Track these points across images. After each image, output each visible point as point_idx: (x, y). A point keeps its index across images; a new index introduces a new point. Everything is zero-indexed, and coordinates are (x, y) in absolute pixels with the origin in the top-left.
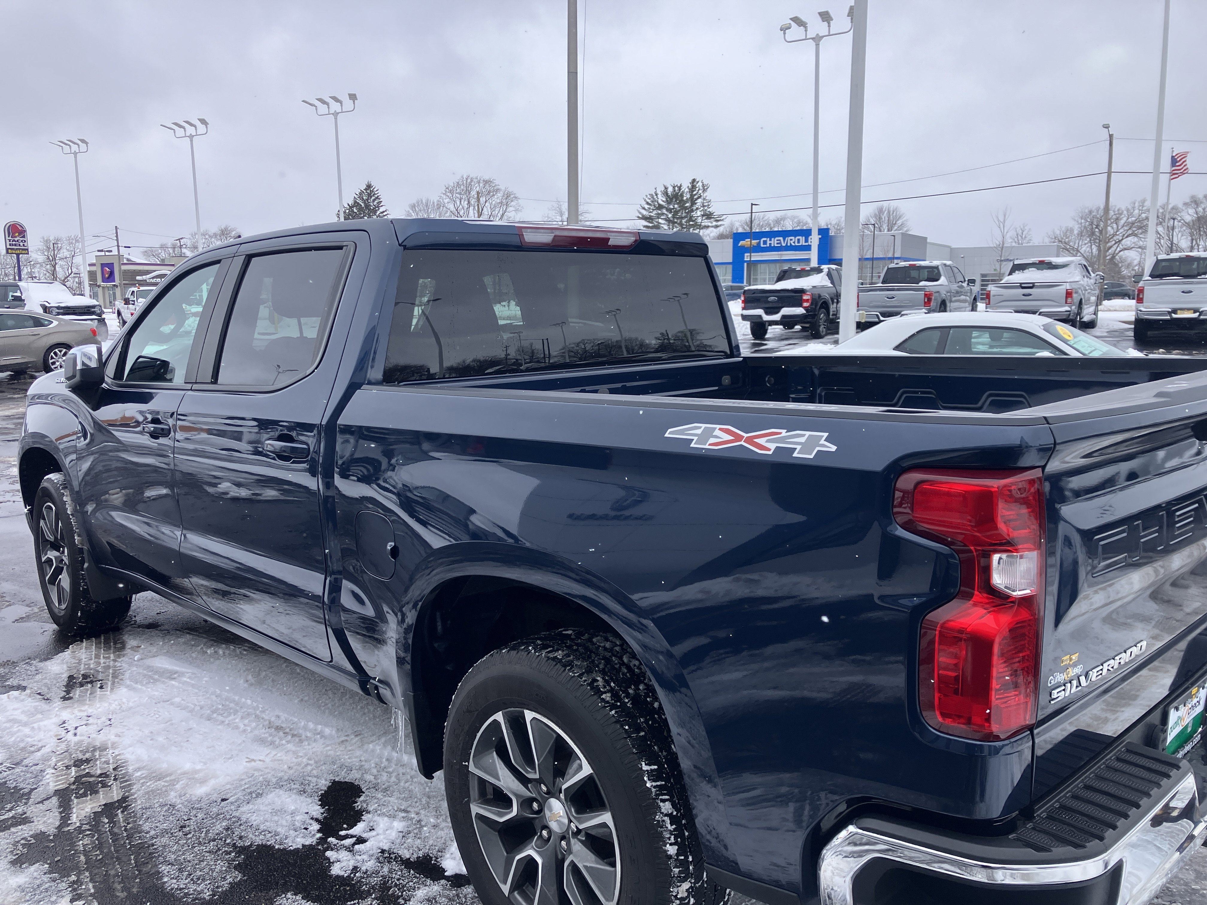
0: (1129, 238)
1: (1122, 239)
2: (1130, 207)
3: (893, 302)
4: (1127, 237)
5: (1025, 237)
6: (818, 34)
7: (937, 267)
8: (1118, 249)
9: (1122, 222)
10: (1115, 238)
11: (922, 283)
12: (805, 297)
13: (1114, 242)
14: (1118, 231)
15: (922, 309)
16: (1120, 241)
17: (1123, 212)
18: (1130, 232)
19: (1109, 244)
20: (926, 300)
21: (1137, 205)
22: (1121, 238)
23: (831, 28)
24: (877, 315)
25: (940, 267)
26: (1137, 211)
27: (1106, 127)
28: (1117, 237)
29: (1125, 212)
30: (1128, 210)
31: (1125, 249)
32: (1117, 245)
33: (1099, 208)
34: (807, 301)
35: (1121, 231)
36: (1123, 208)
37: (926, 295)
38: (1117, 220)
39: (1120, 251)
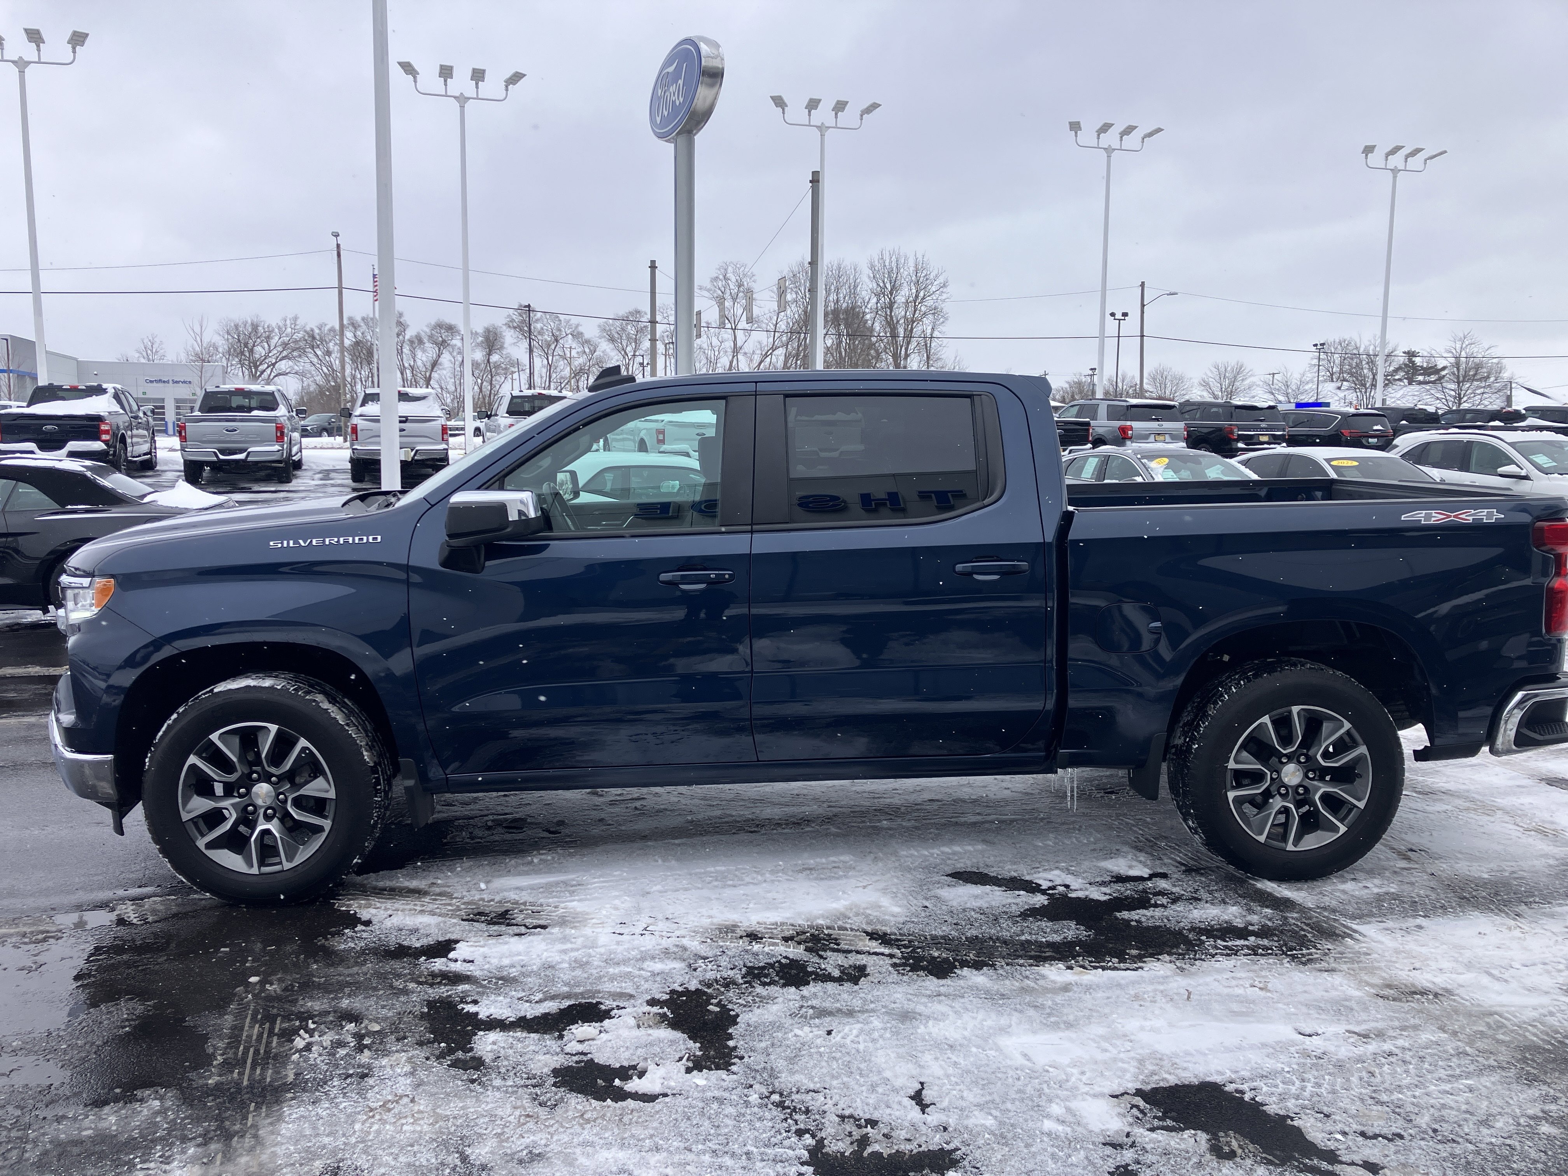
0: (284, 362)
1: (276, 362)
2: (281, 324)
3: (234, 436)
4: (280, 360)
5: (157, 352)
6: (21, 58)
7: (272, 394)
8: (273, 374)
9: (273, 342)
10: (267, 361)
11: (255, 413)
12: (104, 427)
13: (266, 365)
14: (270, 352)
15: (274, 445)
16: (274, 365)
17: (273, 331)
18: (285, 353)
19: (261, 368)
20: (279, 434)
21: (288, 322)
22: (274, 361)
23: (41, 53)
24: (215, 453)
25: (276, 393)
26: (289, 330)
27: (336, 235)
28: (270, 359)
29: (276, 330)
30: (279, 328)
31: (280, 374)
32: (270, 369)
33: (247, 322)
34: (107, 432)
35: (275, 352)
36: (274, 325)
37: (277, 428)
38: (268, 338)
39: (275, 377)
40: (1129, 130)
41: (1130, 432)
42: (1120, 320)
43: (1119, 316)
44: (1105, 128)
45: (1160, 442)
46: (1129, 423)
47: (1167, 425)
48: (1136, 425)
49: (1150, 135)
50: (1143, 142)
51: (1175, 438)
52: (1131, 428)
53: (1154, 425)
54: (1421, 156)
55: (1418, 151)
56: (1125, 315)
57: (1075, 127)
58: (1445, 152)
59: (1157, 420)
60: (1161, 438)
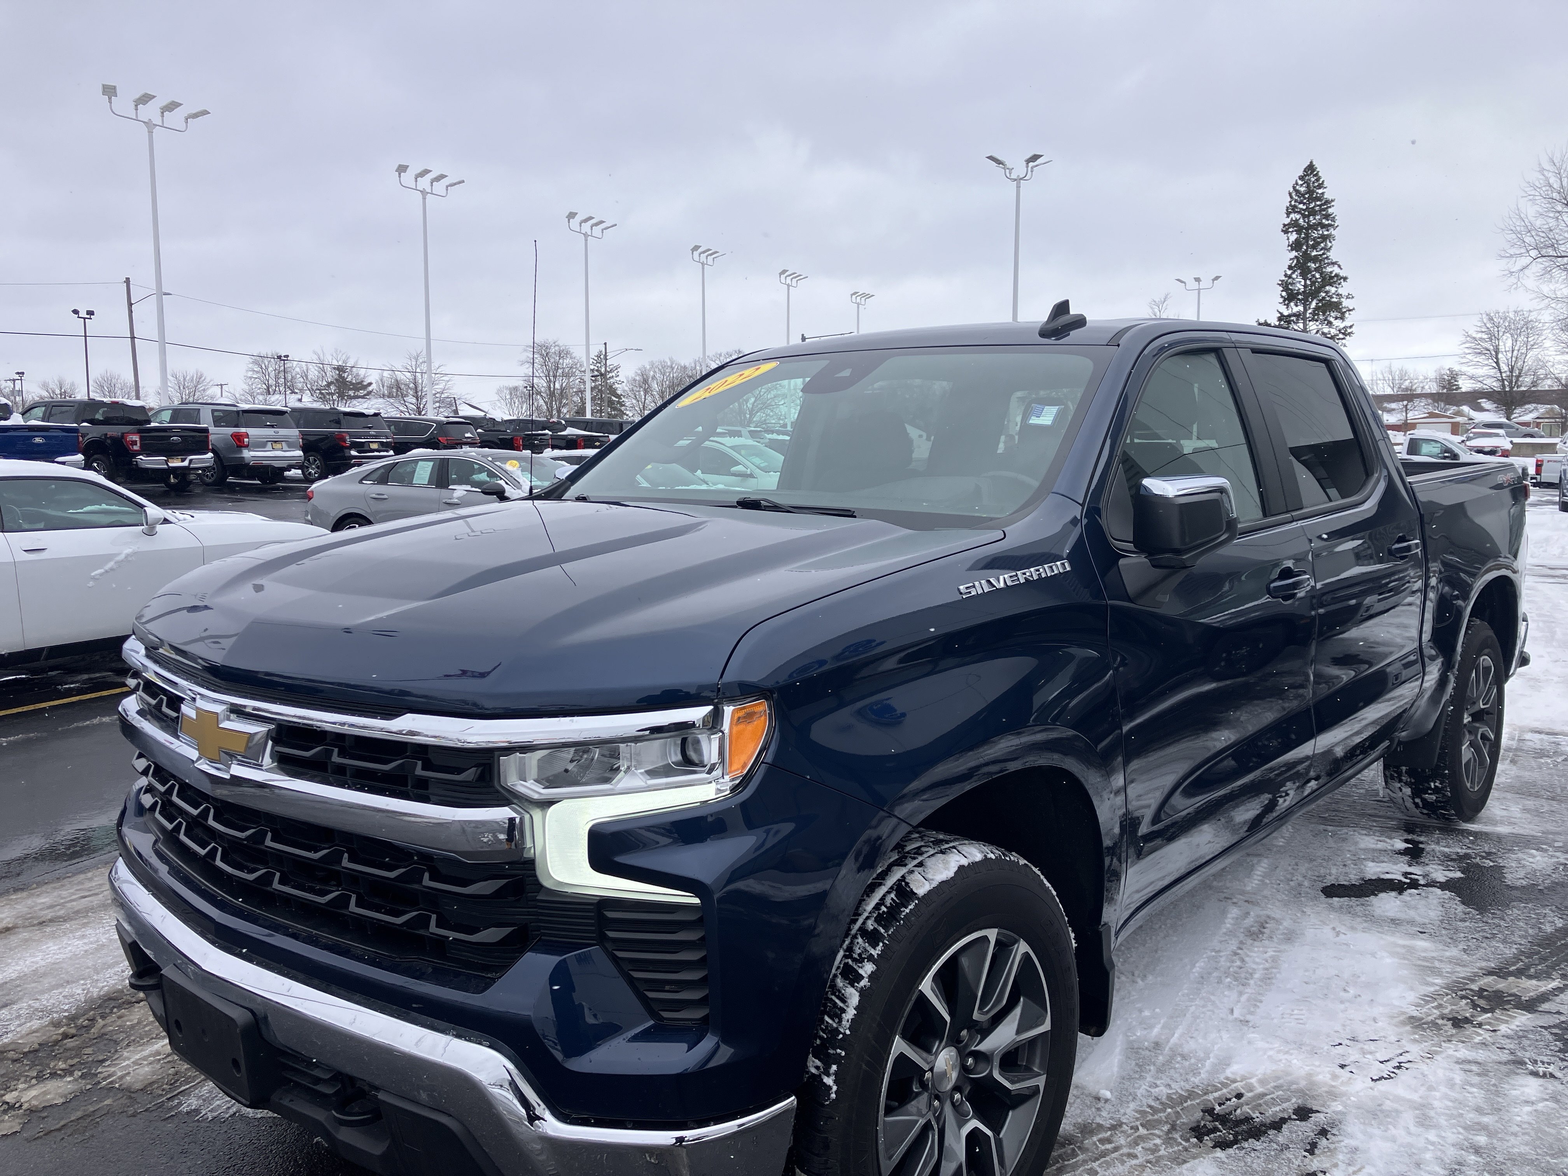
40: (172, 106)
41: (246, 440)
42: (85, 318)
43: (83, 314)
44: (145, 99)
45: (277, 450)
46: (243, 430)
47: (283, 432)
48: (251, 431)
49: (195, 116)
50: (187, 122)
51: (291, 446)
52: (247, 436)
53: (270, 432)
54: (445, 182)
55: (442, 177)
56: (91, 313)
57: (110, 91)
58: (463, 182)
59: (272, 426)
60: (278, 446)
